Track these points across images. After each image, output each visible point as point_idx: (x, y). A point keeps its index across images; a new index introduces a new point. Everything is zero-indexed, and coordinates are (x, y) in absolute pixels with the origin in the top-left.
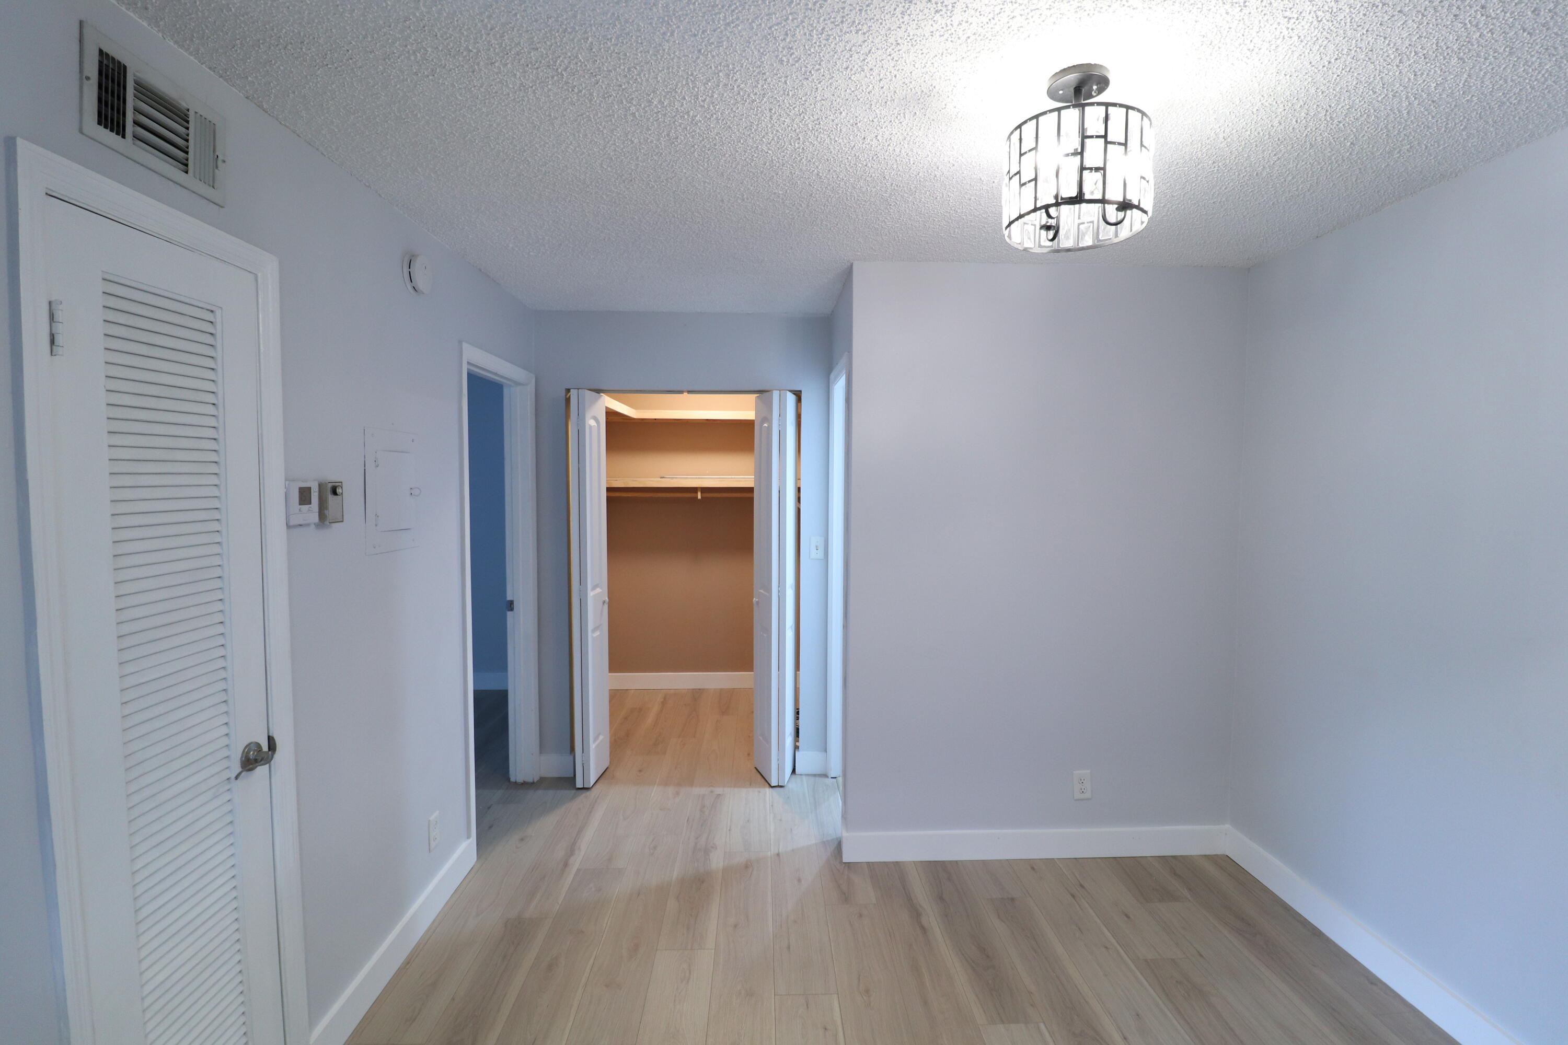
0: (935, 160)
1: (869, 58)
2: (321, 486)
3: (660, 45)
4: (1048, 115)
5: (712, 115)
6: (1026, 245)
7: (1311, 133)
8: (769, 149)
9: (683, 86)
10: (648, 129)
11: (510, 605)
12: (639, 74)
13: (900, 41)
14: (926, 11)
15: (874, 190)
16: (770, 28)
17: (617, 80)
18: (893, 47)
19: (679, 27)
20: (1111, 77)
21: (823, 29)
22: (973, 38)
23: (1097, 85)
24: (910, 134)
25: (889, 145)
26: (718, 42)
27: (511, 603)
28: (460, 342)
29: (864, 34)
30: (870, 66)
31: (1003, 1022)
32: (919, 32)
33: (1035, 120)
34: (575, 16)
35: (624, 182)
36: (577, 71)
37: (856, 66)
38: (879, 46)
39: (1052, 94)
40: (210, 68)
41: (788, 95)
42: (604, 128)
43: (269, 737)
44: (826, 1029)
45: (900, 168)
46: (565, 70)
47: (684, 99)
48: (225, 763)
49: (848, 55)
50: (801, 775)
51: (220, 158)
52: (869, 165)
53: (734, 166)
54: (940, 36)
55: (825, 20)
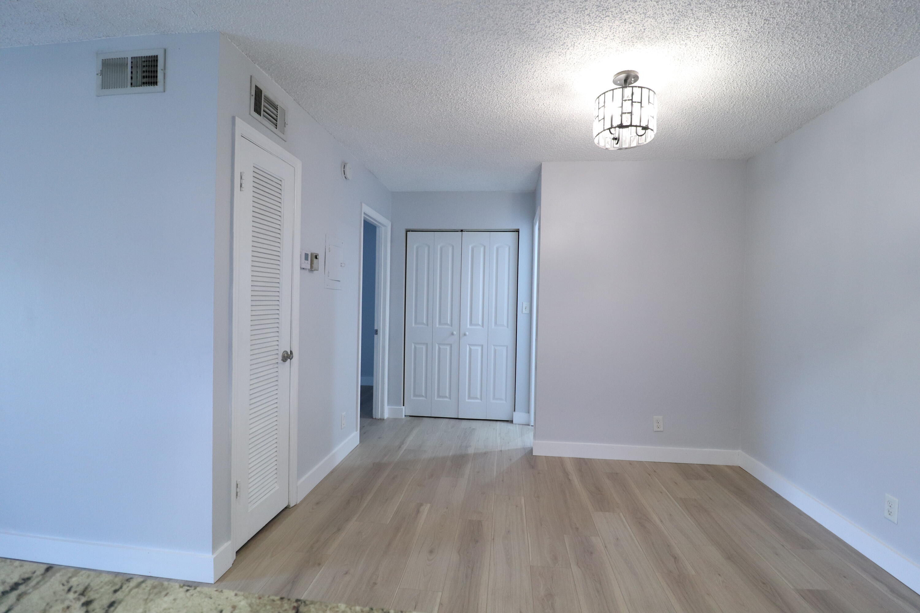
0: (571, 113)
1: (535, 73)
2: (312, 254)
3: (452, 73)
4: (609, 92)
5: (473, 99)
6: (607, 147)
7: (744, 93)
8: (498, 111)
9: (461, 88)
10: (447, 105)
11: (376, 332)
12: (444, 84)
13: (547, 66)
14: (555, 55)
15: (546, 127)
16: (495, 65)
17: (435, 87)
18: (544, 68)
19: (459, 67)
20: (639, 76)
21: (515, 64)
22: (576, 64)
23: (634, 78)
24: (558, 102)
25: (549, 107)
26: (475, 71)
27: (377, 331)
28: (361, 203)
29: (532, 65)
30: (536, 76)
31: (602, 511)
32: (554, 63)
33: (604, 95)
34: (421, 65)
35: (436, 128)
36: (420, 84)
37: (530, 77)
38: (539, 69)
39: (615, 82)
40: (284, 90)
41: (504, 89)
42: (429, 106)
43: (291, 351)
44: (517, 506)
45: (556, 117)
46: (416, 84)
47: (462, 93)
48: (276, 356)
49: (526, 73)
50: (516, 424)
51: (286, 123)
52: (542, 116)
53: (483, 119)
54: (563, 64)
55: (516, 61)
